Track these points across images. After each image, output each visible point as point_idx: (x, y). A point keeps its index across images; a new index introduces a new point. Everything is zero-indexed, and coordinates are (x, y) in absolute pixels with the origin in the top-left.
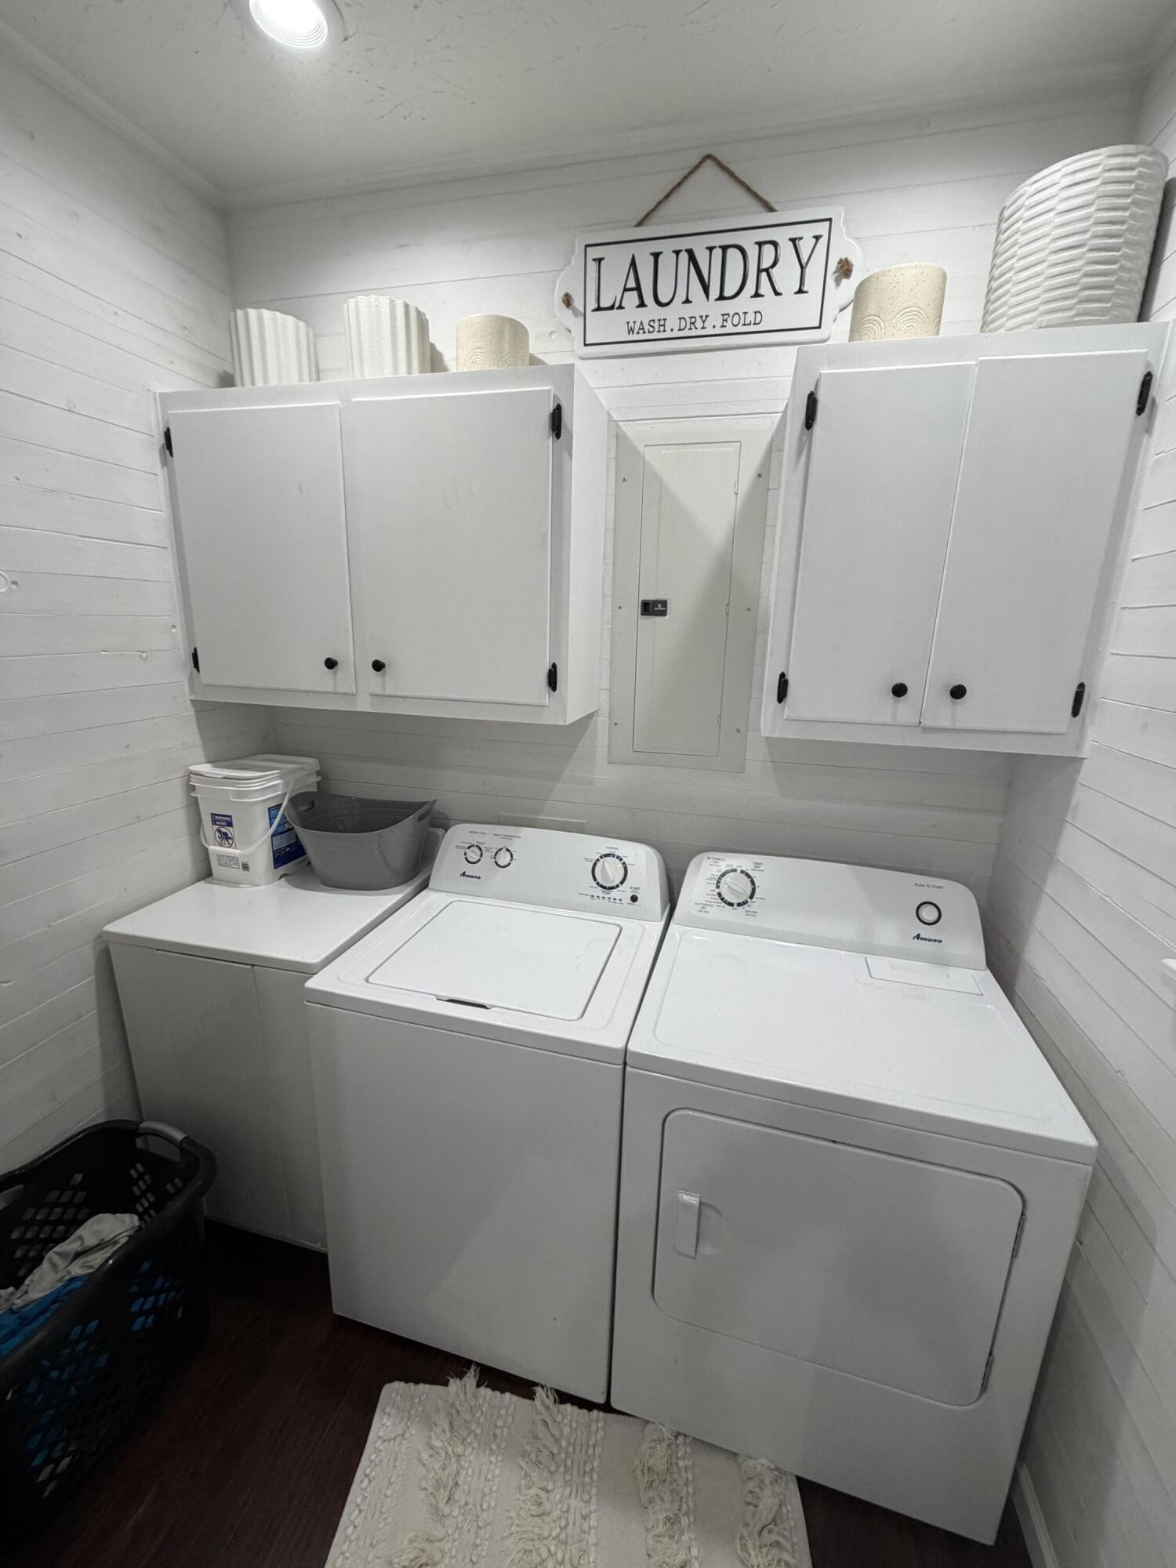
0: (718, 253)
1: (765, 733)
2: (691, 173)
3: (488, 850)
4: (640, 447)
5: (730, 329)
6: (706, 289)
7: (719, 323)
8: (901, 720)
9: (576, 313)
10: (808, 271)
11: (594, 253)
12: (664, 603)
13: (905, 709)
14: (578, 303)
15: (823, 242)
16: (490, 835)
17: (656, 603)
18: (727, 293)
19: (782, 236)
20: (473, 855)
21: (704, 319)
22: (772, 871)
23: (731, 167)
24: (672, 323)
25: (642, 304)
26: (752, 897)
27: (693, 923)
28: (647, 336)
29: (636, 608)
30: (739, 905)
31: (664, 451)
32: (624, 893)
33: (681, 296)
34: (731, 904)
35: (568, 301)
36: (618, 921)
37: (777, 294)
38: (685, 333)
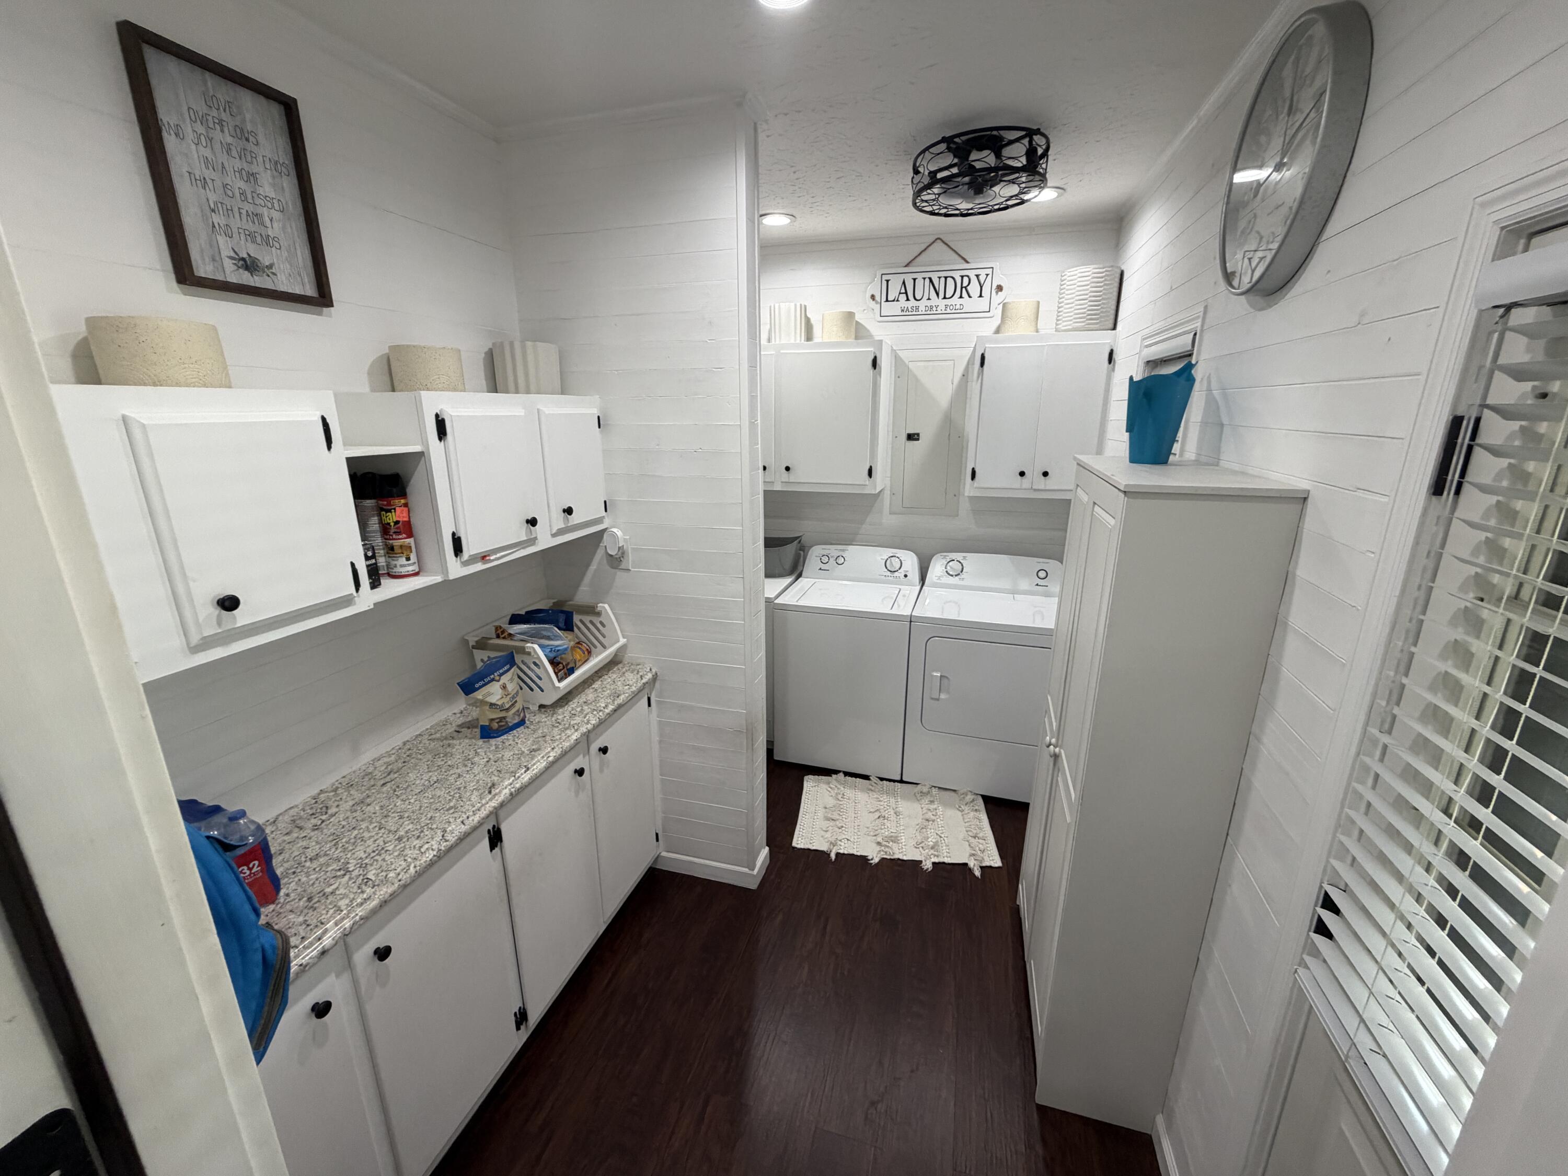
0: (943, 280)
1: (966, 494)
2: (930, 245)
3: (832, 557)
4: (907, 362)
5: (949, 311)
6: (938, 294)
7: (943, 309)
8: (1024, 486)
9: (877, 303)
10: (983, 288)
11: (885, 278)
12: (918, 435)
13: (1026, 482)
14: (878, 298)
15: (990, 277)
16: (833, 550)
17: (914, 434)
18: (947, 296)
19: (972, 274)
20: (825, 559)
21: (937, 307)
22: (972, 561)
23: (949, 244)
24: (922, 308)
25: (908, 299)
26: (962, 572)
27: (935, 585)
28: (910, 313)
29: (904, 437)
30: (956, 576)
31: (919, 364)
32: (900, 574)
33: (926, 296)
34: (952, 576)
35: (873, 297)
36: (900, 587)
37: (970, 297)
38: (929, 312)
